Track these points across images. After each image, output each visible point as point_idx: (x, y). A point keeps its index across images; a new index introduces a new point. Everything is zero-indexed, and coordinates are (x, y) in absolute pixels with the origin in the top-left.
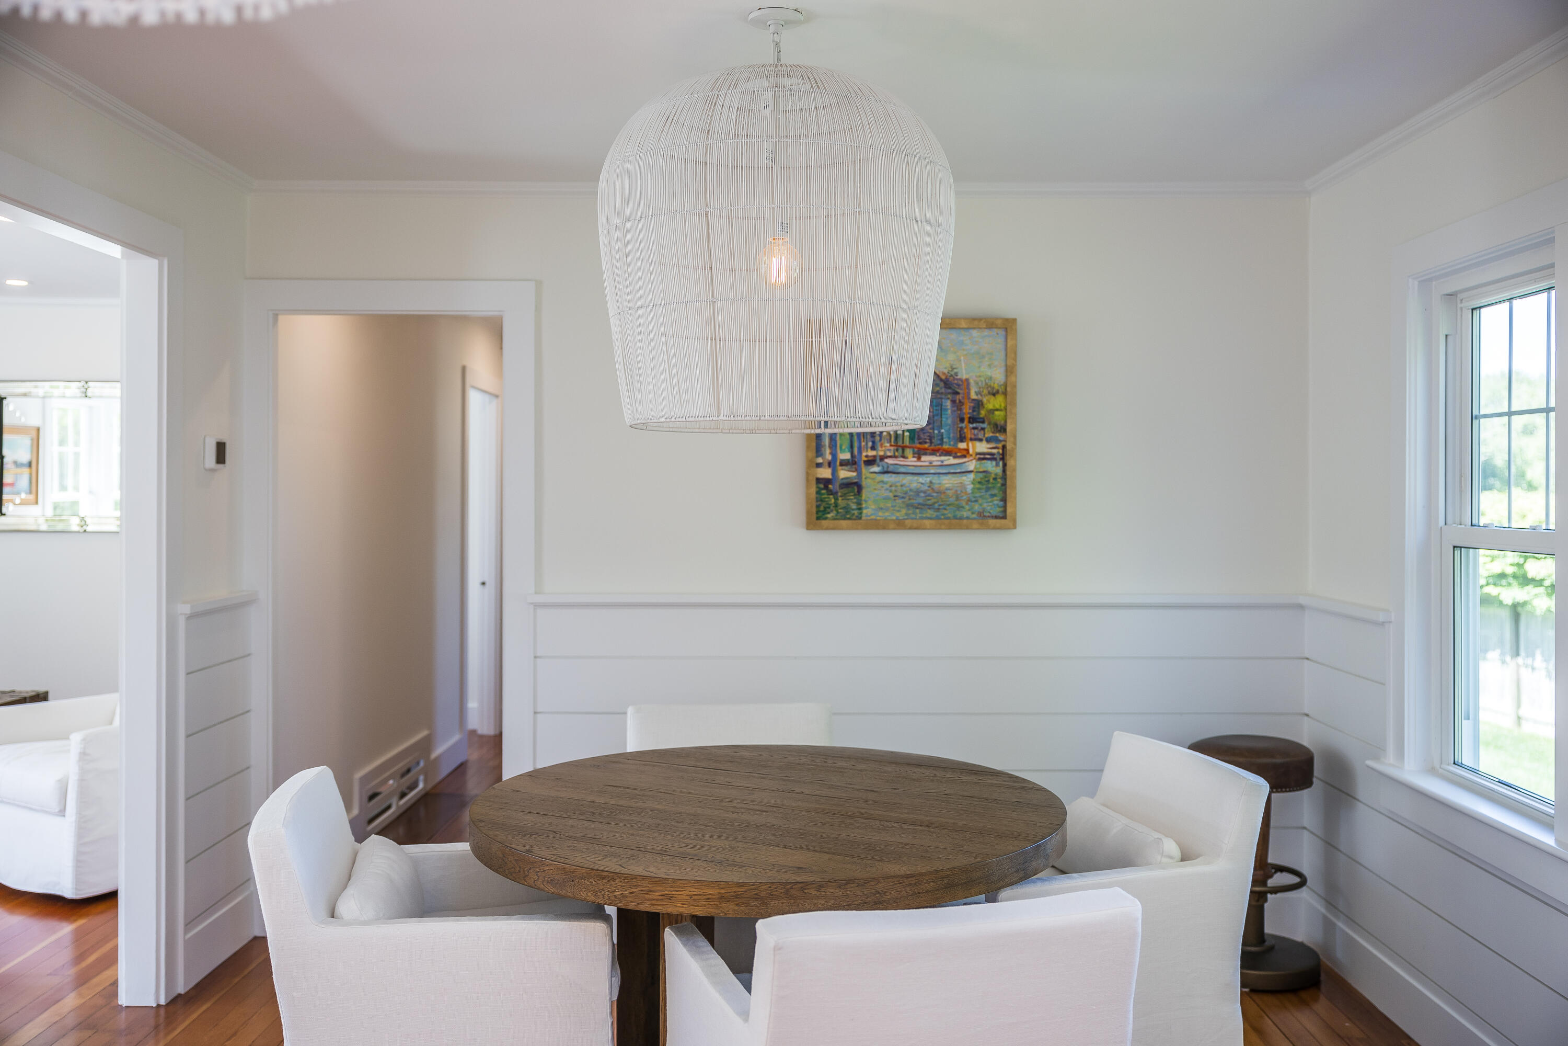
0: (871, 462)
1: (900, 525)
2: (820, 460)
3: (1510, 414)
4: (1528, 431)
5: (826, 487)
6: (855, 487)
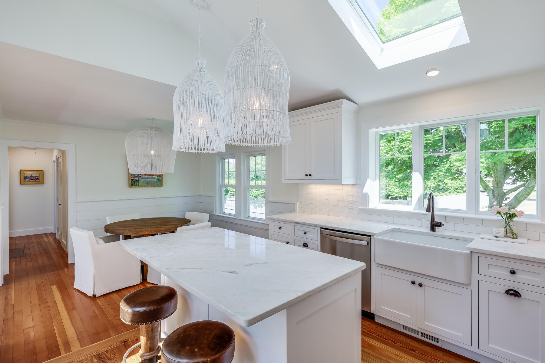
0: (140, 177)
1: (145, 186)
2: (132, 176)
3: (229, 172)
4: (230, 174)
5: (133, 181)
6: (138, 181)
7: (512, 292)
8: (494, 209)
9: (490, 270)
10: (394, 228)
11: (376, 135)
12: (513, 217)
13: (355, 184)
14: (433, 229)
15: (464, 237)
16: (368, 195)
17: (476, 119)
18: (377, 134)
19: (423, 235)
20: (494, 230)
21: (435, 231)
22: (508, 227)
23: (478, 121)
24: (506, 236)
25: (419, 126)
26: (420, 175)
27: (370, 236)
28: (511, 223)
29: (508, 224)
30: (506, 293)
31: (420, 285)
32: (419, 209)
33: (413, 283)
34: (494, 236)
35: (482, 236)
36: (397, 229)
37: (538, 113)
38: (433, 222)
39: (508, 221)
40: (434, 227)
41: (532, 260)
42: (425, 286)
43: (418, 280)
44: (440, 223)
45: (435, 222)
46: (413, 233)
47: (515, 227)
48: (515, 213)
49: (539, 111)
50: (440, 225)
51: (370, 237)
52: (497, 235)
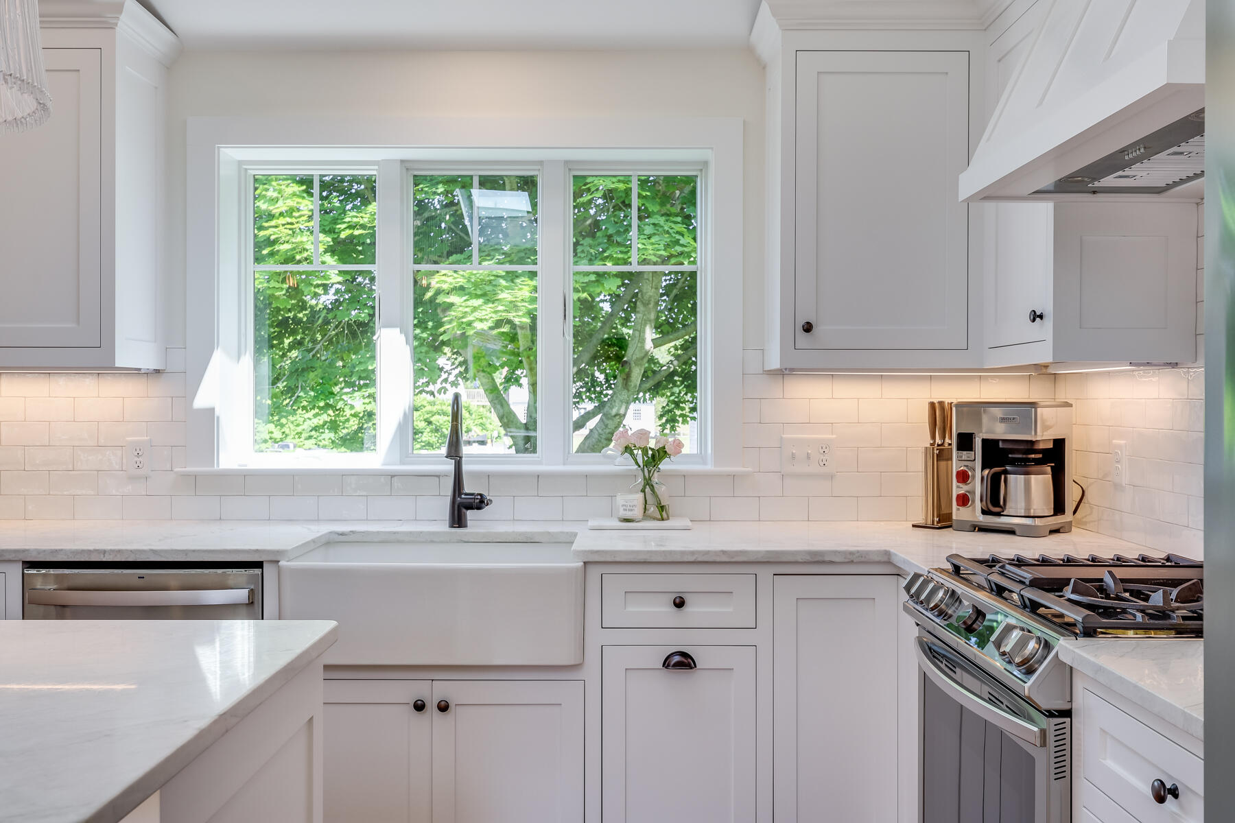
7: (677, 659)
8: (619, 438)
9: (630, 609)
10: (331, 532)
11: (243, 173)
12: (661, 459)
13: (157, 371)
14: (458, 520)
15: (549, 533)
16: (218, 418)
17: (566, 162)
18: (246, 170)
19: (432, 542)
20: (621, 499)
21: (466, 526)
22: (648, 489)
23: (570, 170)
24: (646, 516)
25: (402, 161)
26: (403, 337)
27: (259, 565)
28: (655, 479)
29: (648, 482)
30: (664, 665)
31: (444, 707)
32: (402, 463)
33: (419, 707)
34: (619, 518)
35: (591, 523)
36: (342, 534)
37: (701, 170)
38: (460, 494)
39: (649, 472)
40: (464, 510)
41: (718, 559)
42: (457, 707)
43: (434, 692)
44: (481, 495)
45: (466, 494)
46: (399, 542)
47: (663, 488)
48: (664, 448)
49: (706, 163)
50: (480, 503)
51: (258, 571)
52: (629, 515)
